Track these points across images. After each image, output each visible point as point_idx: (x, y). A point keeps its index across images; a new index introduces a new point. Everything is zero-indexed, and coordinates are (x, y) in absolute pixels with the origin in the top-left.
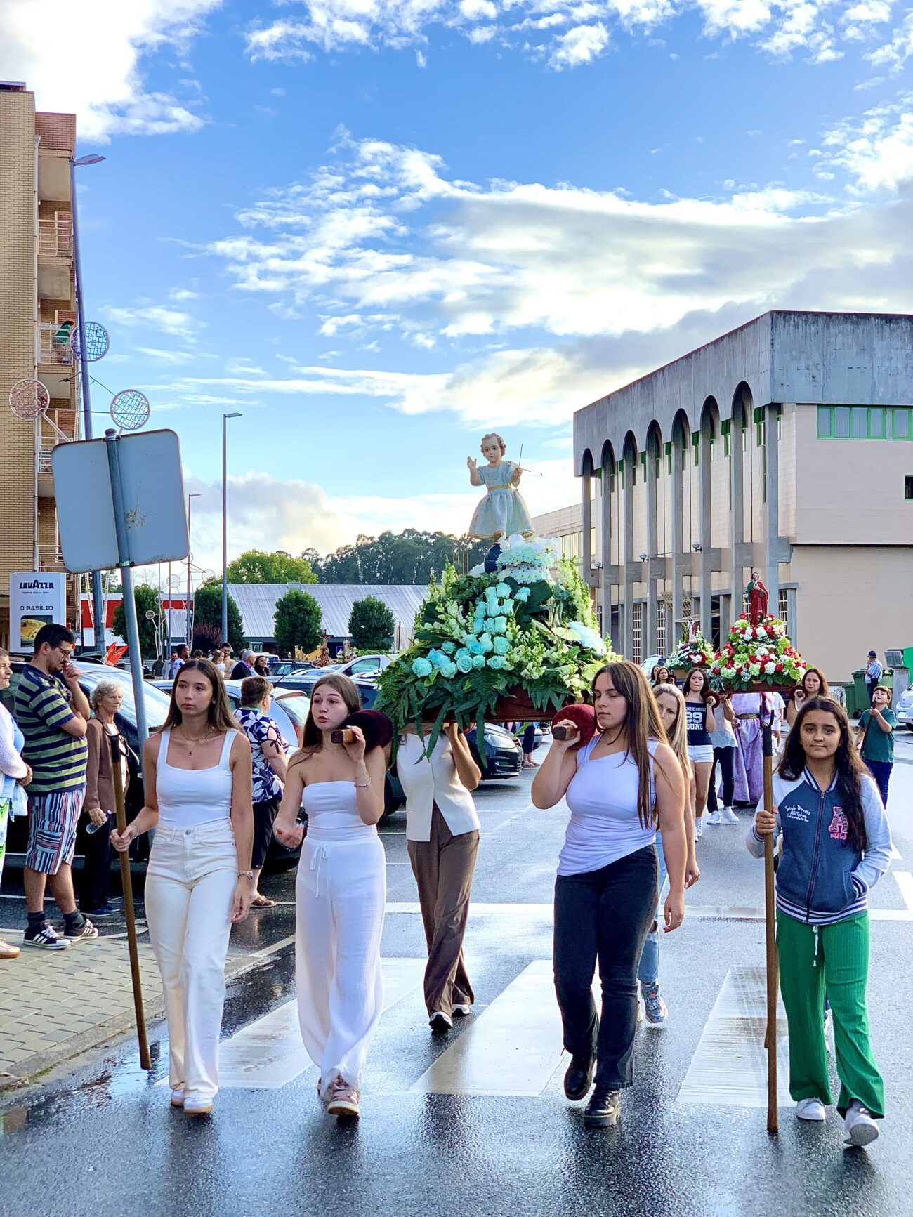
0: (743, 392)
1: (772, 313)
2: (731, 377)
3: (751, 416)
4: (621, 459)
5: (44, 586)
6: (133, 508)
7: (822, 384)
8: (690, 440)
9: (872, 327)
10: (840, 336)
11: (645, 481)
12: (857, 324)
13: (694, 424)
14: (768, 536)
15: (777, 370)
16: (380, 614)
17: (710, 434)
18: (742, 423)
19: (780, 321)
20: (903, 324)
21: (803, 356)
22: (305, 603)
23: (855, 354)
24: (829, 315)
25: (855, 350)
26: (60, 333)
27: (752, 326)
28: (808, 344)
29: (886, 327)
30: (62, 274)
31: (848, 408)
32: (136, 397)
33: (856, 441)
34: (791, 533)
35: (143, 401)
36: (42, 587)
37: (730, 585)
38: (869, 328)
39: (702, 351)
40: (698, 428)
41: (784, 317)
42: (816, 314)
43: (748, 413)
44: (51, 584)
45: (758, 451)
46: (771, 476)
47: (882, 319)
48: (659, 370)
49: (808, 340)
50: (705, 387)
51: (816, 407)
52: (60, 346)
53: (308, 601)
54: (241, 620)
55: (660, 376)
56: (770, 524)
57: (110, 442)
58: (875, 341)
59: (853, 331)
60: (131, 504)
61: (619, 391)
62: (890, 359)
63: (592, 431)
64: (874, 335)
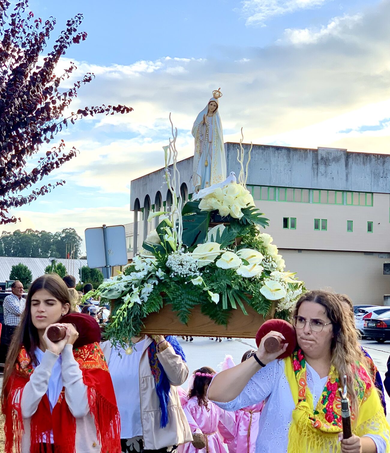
1: (228, 144)
4: (154, 203)
7: (249, 175)
9: (270, 152)
10: (257, 156)
12: (264, 150)
15: (229, 168)
19: (231, 147)
20: (283, 151)
23: (263, 163)
25: (263, 161)
29: (276, 152)
31: (260, 186)
33: (263, 201)
38: (269, 152)
41: (233, 145)
42: (247, 145)
47: (275, 148)
57: (104, 229)
58: (271, 158)
59: (263, 153)
60: (109, 248)
61: (153, 172)
62: (278, 166)
63: (140, 190)
64: (271, 155)
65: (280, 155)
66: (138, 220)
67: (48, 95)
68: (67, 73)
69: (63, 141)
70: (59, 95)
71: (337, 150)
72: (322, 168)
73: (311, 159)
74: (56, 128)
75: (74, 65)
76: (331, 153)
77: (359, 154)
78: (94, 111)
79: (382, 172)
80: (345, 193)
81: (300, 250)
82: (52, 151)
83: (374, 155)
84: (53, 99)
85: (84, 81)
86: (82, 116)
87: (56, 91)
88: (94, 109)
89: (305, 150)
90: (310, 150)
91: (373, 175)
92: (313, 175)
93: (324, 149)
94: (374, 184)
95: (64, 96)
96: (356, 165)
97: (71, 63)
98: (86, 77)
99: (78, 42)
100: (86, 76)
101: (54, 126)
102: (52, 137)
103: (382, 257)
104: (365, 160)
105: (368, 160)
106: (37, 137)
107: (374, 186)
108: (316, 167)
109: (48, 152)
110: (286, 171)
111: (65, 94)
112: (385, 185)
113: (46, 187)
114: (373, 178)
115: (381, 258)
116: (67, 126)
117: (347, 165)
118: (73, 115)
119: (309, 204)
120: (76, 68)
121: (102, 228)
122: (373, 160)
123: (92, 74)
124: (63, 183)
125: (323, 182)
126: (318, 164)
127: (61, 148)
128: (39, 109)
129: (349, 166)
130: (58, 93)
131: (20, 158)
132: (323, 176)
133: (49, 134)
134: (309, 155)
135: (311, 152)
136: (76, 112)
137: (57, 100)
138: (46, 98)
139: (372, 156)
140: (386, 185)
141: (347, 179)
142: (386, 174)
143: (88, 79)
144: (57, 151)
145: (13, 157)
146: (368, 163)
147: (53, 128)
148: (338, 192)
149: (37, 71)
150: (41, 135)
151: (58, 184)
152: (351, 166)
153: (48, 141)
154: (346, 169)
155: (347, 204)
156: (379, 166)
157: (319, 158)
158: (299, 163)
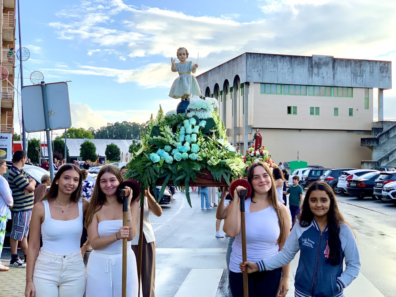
0: (237, 78)
1: (246, 53)
2: (233, 73)
3: (239, 86)
5: (4, 138)
6: (51, 110)
7: (262, 76)
8: (219, 93)
9: (278, 59)
10: (268, 62)
12: (273, 58)
13: (221, 88)
14: (244, 125)
15: (248, 71)
16: (116, 149)
17: (226, 91)
18: (236, 88)
19: (249, 56)
20: (287, 58)
21: (256, 67)
22: (91, 145)
23: (272, 67)
24: (264, 54)
25: (272, 66)
26: (9, 52)
27: (240, 58)
28: (258, 63)
29: (282, 59)
30: (11, 32)
31: (270, 85)
32: (39, 74)
33: (273, 95)
34: (252, 124)
35: (41, 75)
36: (4, 139)
37: (232, 141)
39: (224, 64)
40: (222, 90)
41: (250, 55)
42: (260, 54)
43: (239, 85)
44: (7, 137)
45: (241, 97)
46: (246, 105)
47: (281, 56)
48: (210, 70)
49: (258, 62)
50: (225, 76)
51: (260, 84)
52: (9, 56)
53: (92, 144)
54: (68, 151)
55: (210, 73)
56: (245, 121)
57: (42, 86)
58: (278, 63)
59: (272, 60)
62: (283, 69)
64: (278, 61)
65: (285, 61)
71: (327, 57)
72: (315, 70)
73: (307, 64)
76: (322, 59)
77: (342, 60)
79: (359, 72)
80: (332, 88)
81: (300, 130)
83: (353, 61)
89: (303, 57)
91: (353, 74)
92: (309, 75)
93: (316, 56)
94: (354, 81)
96: (340, 67)
103: (360, 134)
104: (347, 64)
105: (349, 64)
107: (353, 83)
108: (311, 69)
110: (289, 72)
112: (361, 82)
114: (353, 77)
117: (333, 68)
119: (306, 96)
121: (40, 85)
122: (353, 63)
125: (316, 80)
126: (312, 67)
129: (335, 68)
132: (316, 76)
134: (306, 61)
135: (308, 58)
141: (334, 78)
142: (363, 74)
146: (349, 66)
148: (327, 88)
152: (337, 69)
154: (333, 71)
155: (334, 96)
156: (357, 68)
157: (314, 63)
158: (299, 66)
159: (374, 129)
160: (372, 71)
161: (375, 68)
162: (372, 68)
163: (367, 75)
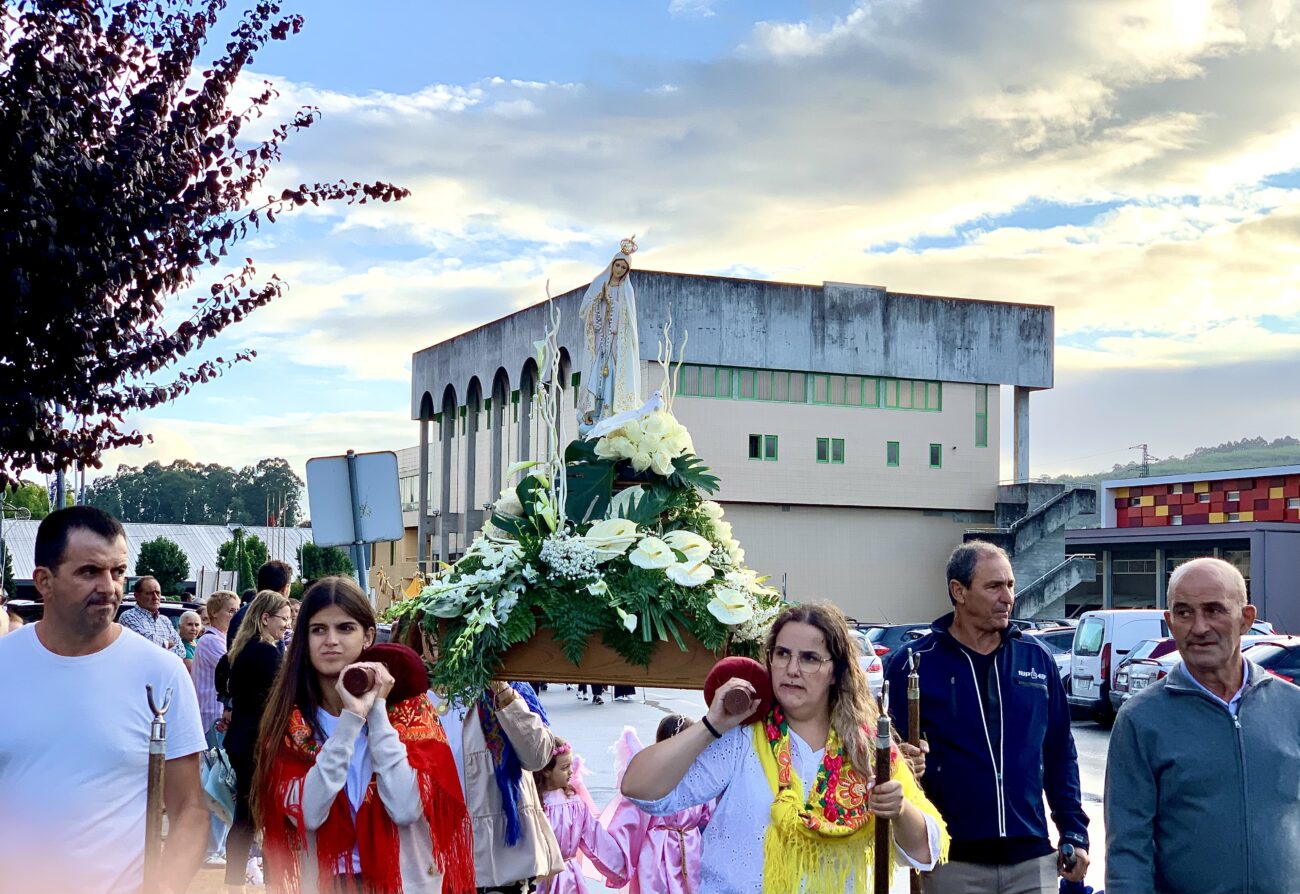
4: (464, 404)
7: (673, 342)
9: (721, 291)
10: (691, 301)
11: (489, 427)
12: (708, 286)
16: (173, 556)
20: (750, 288)
21: (656, 314)
23: (704, 315)
24: (681, 277)
25: (704, 311)
28: (661, 303)
29: (734, 291)
31: (698, 368)
33: (704, 399)
38: (718, 291)
41: (639, 277)
42: (669, 276)
47: (730, 283)
49: (661, 299)
57: (350, 459)
58: (723, 304)
59: (704, 293)
60: (363, 500)
61: (464, 335)
62: (737, 321)
63: (433, 374)
64: (723, 298)
65: (742, 298)
66: (430, 440)
67: (212, 155)
68: (257, 104)
69: (249, 260)
70: (237, 156)
71: (866, 289)
73: (810, 308)
74: (233, 231)
75: (273, 87)
76: (852, 296)
77: (910, 298)
78: (321, 194)
79: (959, 336)
80: (882, 383)
81: (786, 506)
82: (225, 284)
83: (942, 301)
84: (226, 164)
85: (297, 124)
86: (292, 205)
87: (231, 145)
88: (319, 190)
89: (797, 288)
90: (807, 287)
91: (941, 343)
92: (813, 342)
93: (836, 286)
94: (943, 364)
95: (249, 156)
96: (905, 320)
97: (266, 82)
98: (300, 116)
99: (283, 37)
100: (299, 113)
101: (229, 226)
102: (223, 251)
103: (962, 521)
104: (924, 311)
105: (931, 312)
106: (190, 252)
107: (943, 367)
108: (821, 324)
109: (216, 285)
110: (754, 332)
111: (253, 154)
112: (966, 365)
113: (211, 365)
114: (941, 352)
115: (958, 521)
116: (257, 226)
117: (885, 321)
118: (271, 201)
119: (803, 406)
120: (278, 94)
121: (346, 457)
122: (942, 310)
123: (313, 109)
124: (251, 356)
125: (836, 359)
126: (823, 318)
127: (246, 276)
128: (191, 186)
129: (891, 323)
130: (236, 150)
131: (149, 300)
132: (835, 345)
133: (216, 243)
134: (804, 299)
135: (810, 293)
136: (278, 195)
137: (234, 167)
138: (209, 162)
139: (940, 303)
140: (968, 366)
141: (886, 352)
142: (969, 342)
143: (305, 119)
144: (237, 284)
145: (133, 295)
146: (931, 319)
147: (225, 232)
148: (867, 381)
149: (188, 100)
150: (198, 247)
151: (239, 358)
152: (895, 327)
153: (214, 261)
154: (884, 330)
155: (886, 406)
156: (953, 325)
157: (827, 305)
158: (784, 315)
159: (1000, 507)
160: (995, 333)
161: (1004, 324)
162: (996, 327)
163: (981, 345)
